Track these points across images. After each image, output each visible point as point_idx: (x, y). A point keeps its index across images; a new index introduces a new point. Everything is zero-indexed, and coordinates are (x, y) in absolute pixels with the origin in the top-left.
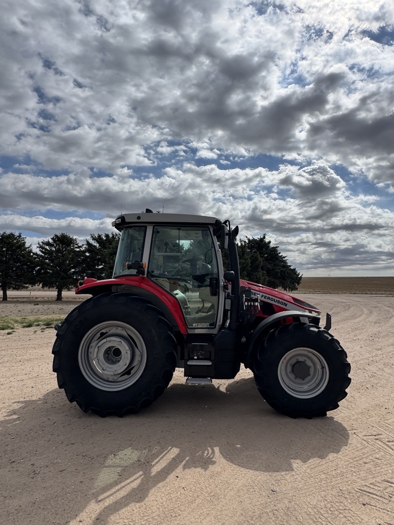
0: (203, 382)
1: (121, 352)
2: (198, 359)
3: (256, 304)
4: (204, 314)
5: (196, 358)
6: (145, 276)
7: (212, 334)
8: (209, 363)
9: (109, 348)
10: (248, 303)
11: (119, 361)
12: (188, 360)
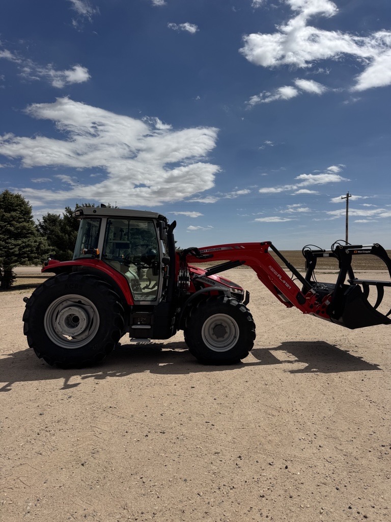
0: (143, 342)
1: (79, 320)
2: (141, 324)
3: (187, 282)
4: (150, 290)
5: (139, 323)
6: (100, 259)
7: (154, 306)
8: (149, 327)
9: (70, 315)
10: (181, 282)
11: (77, 326)
12: (132, 325)
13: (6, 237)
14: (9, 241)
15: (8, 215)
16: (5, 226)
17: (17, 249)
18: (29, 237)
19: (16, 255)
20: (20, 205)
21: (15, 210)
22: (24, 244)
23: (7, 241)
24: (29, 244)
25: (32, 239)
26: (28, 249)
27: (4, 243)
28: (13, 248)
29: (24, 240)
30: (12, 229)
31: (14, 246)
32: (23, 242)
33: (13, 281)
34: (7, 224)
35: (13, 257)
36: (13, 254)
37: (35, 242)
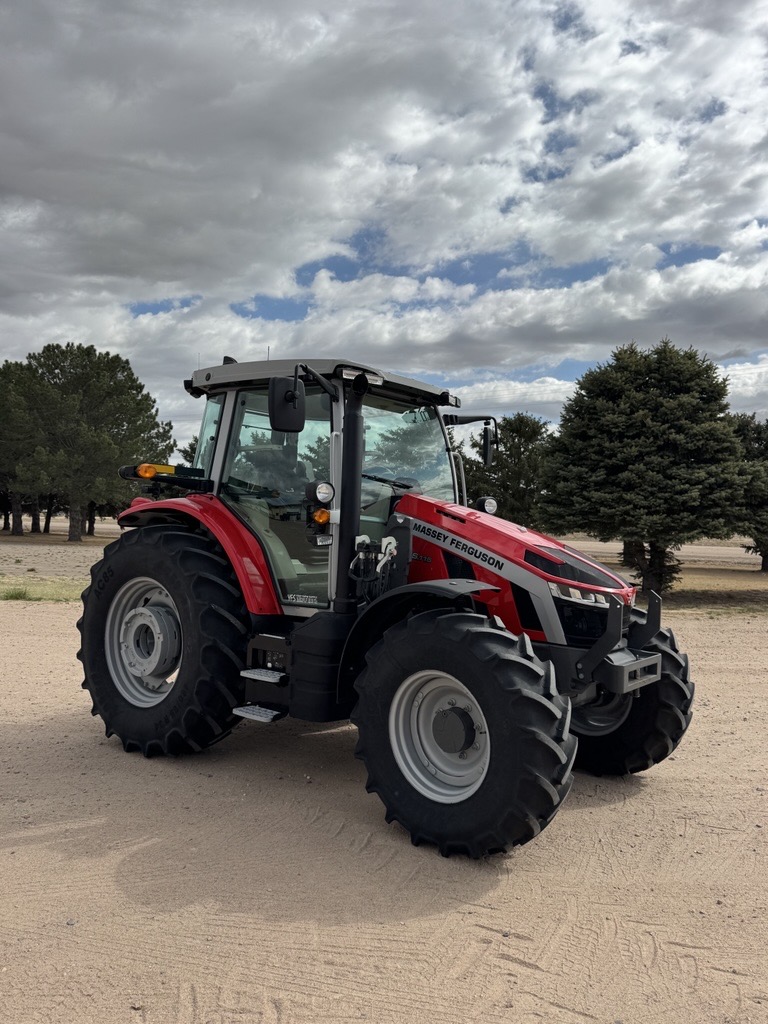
9: (141, 626)
13: (666, 462)
14: (674, 471)
15: (669, 403)
16: (664, 433)
17: (695, 493)
18: (725, 460)
19: (692, 510)
20: (698, 375)
21: (687, 391)
22: (713, 480)
23: (669, 472)
24: (726, 480)
25: (733, 465)
26: (724, 494)
27: (661, 476)
28: (686, 491)
29: (713, 468)
30: (681, 438)
31: (687, 486)
32: (710, 474)
33: (675, 578)
34: (669, 428)
35: (685, 514)
36: (685, 507)
37: (741, 473)
